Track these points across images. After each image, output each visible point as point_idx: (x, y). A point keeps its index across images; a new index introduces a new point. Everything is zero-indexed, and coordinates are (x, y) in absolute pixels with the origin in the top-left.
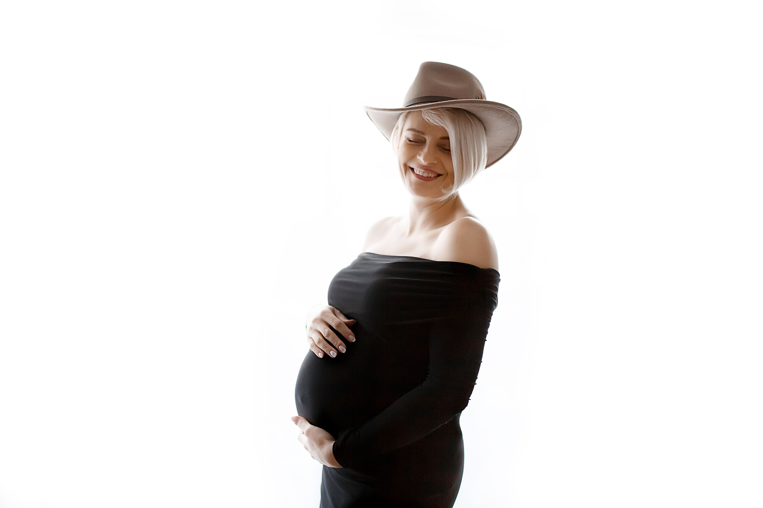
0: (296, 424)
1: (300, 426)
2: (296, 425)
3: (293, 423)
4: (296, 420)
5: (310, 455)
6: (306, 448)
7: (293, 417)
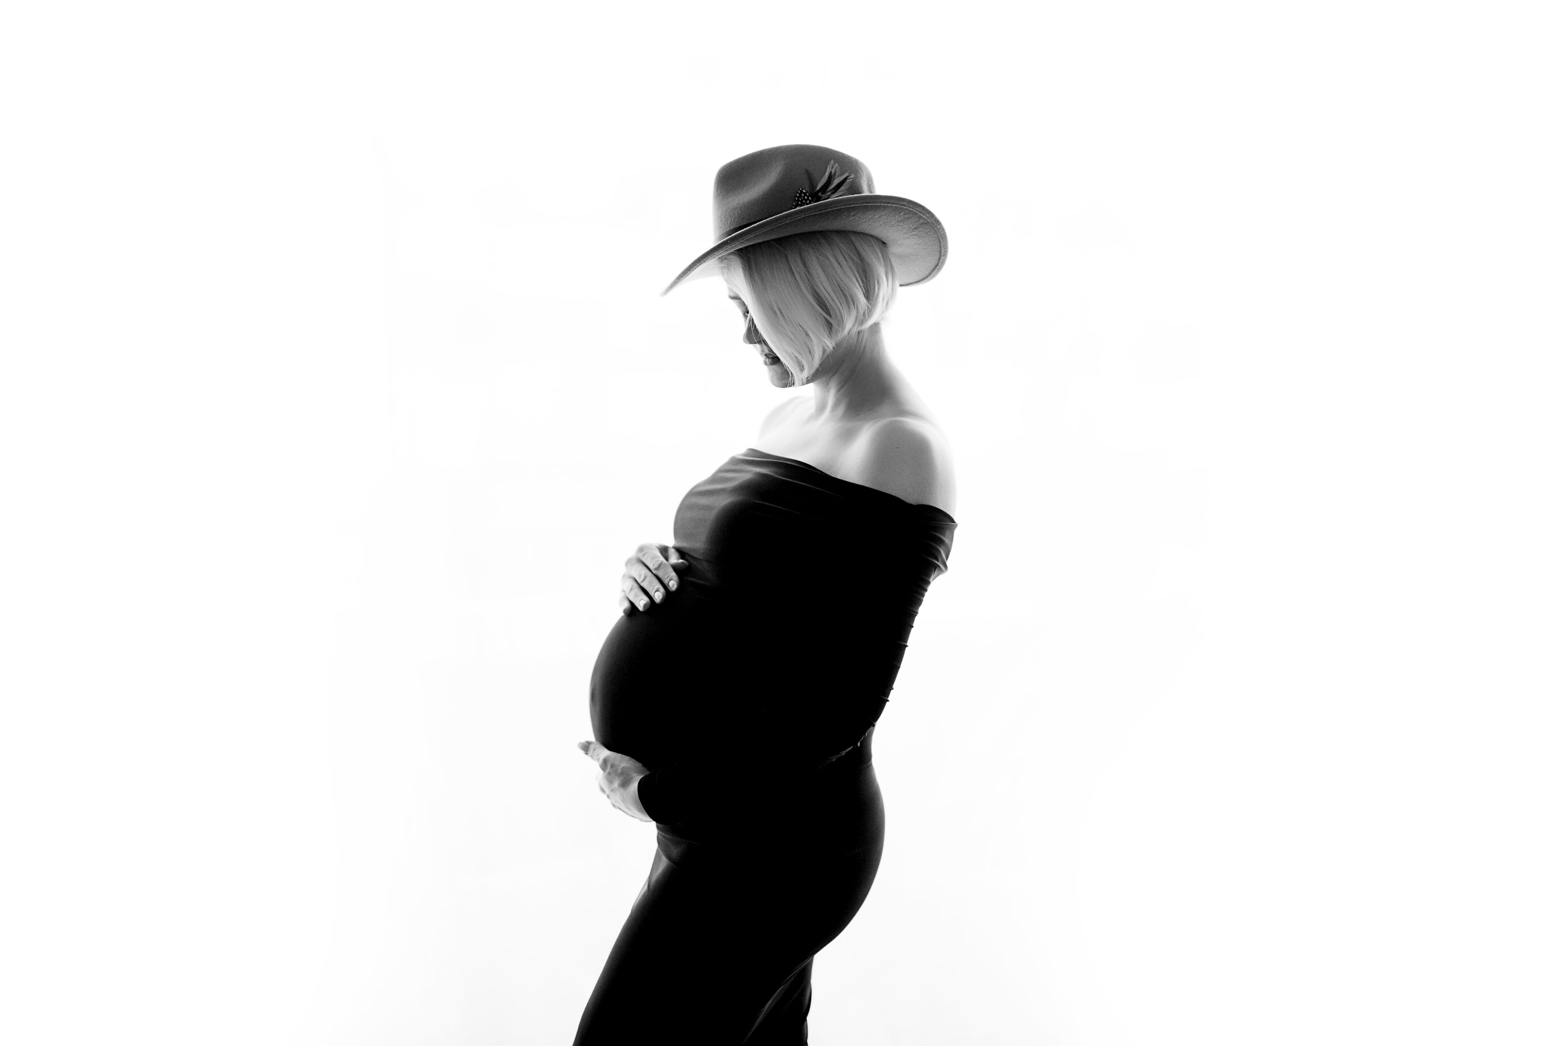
0: (587, 754)
1: (592, 757)
2: (585, 755)
3: (582, 752)
4: (586, 747)
5: (608, 802)
6: (603, 791)
7: (580, 743)
